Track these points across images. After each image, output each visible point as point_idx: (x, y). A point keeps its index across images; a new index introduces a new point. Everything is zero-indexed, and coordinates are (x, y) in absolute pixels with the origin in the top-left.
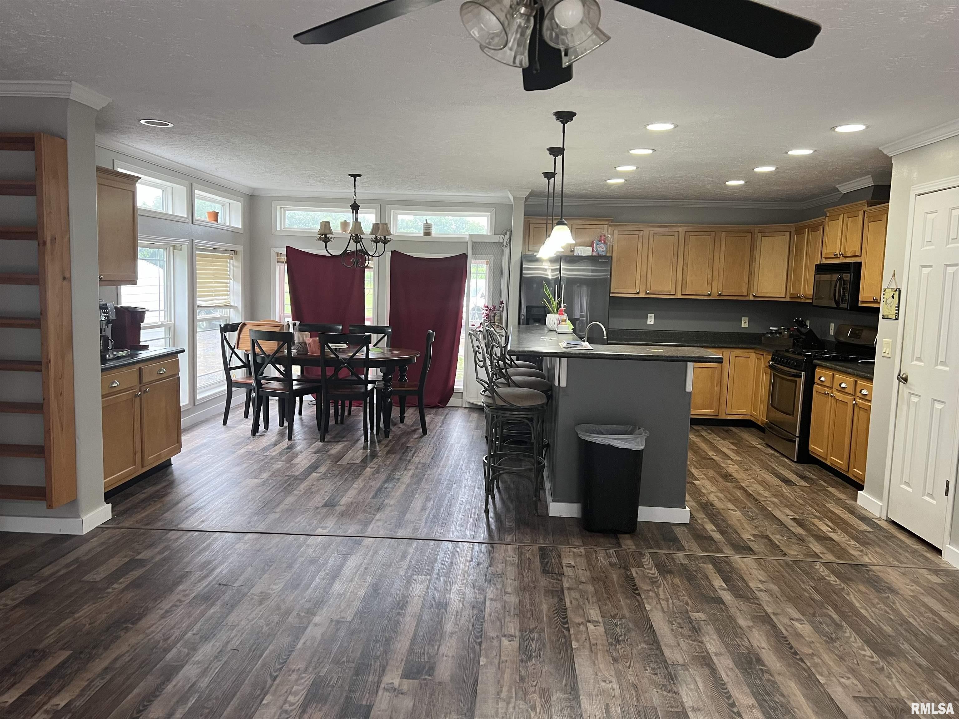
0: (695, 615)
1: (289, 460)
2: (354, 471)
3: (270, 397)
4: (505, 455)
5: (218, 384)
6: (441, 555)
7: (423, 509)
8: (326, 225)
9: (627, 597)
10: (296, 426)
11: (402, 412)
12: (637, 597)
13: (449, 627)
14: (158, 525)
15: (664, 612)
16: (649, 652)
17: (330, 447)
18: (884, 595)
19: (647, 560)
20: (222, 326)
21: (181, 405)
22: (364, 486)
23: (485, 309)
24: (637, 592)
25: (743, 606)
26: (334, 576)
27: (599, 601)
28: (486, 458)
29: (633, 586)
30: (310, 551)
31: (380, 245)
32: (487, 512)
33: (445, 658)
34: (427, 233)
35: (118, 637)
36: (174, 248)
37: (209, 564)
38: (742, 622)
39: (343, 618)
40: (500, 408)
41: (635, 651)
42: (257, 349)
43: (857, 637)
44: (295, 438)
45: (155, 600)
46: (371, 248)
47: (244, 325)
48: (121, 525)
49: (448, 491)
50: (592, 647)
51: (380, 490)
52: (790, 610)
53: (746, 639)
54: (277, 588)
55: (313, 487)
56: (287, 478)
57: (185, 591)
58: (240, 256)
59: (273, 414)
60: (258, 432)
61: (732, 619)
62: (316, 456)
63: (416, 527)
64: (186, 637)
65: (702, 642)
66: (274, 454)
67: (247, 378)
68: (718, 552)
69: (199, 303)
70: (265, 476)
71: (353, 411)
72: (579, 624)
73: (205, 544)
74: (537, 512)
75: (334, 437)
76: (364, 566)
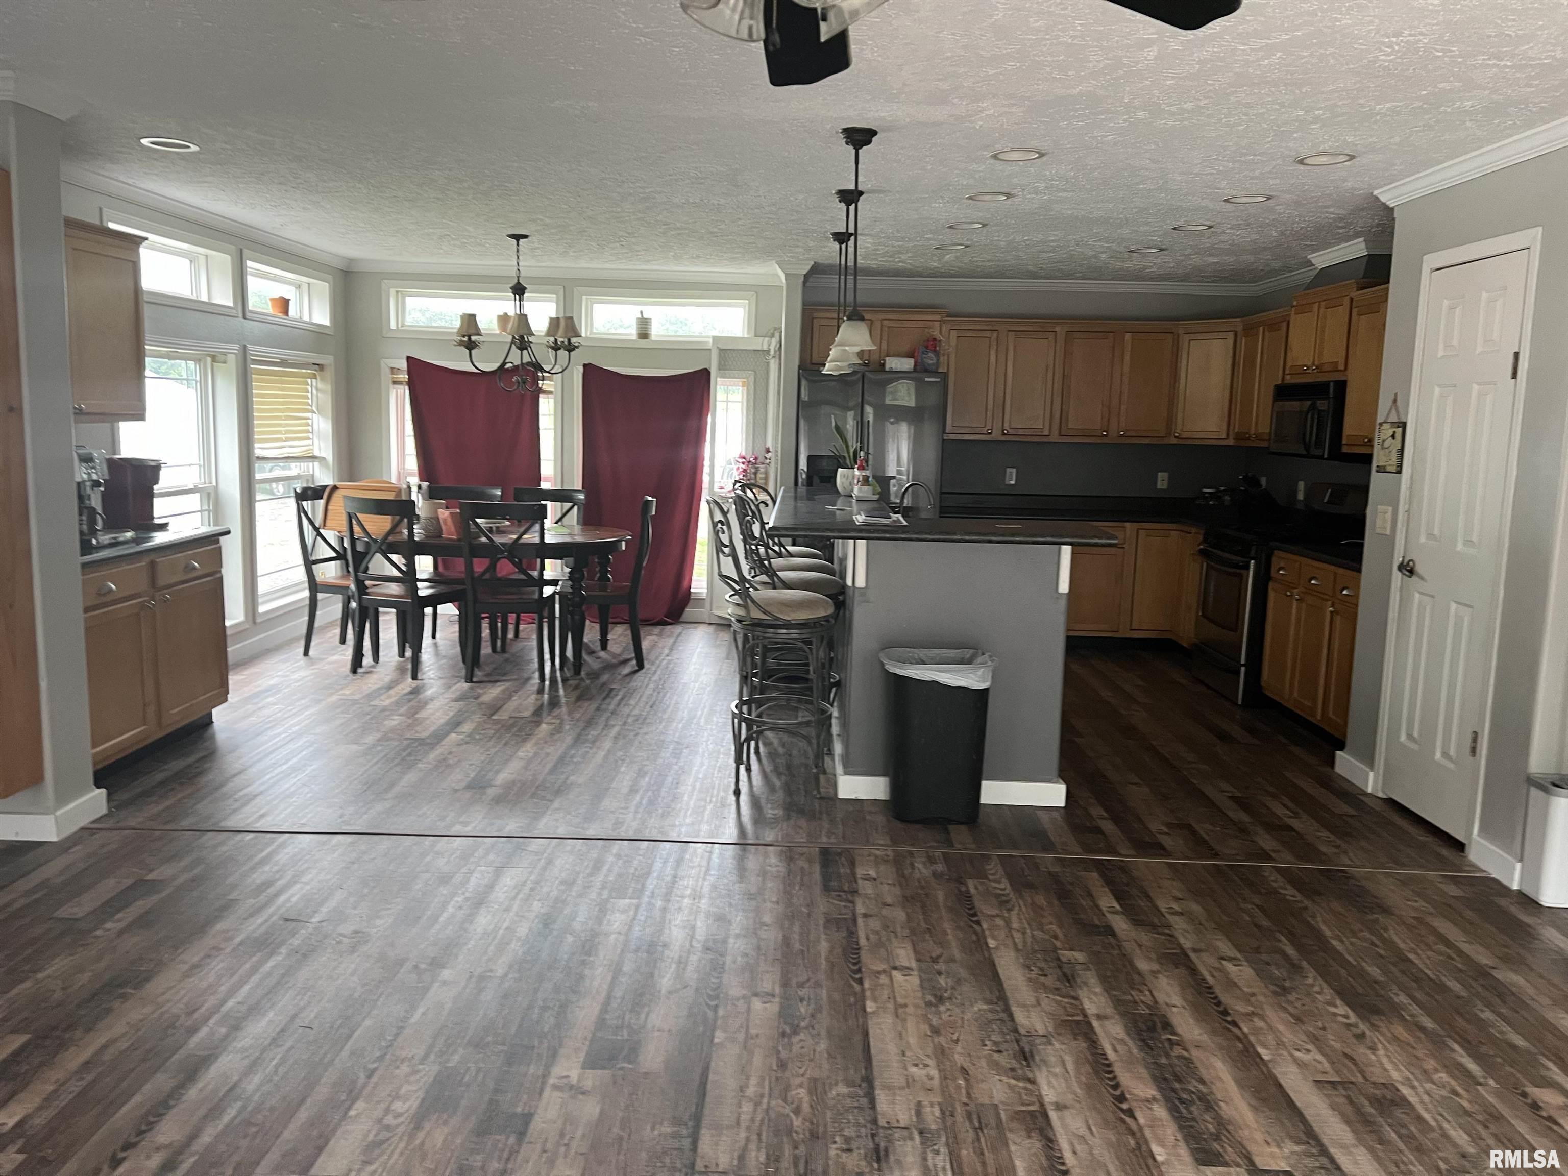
0: (1066, 955)
1: (413, 713)
2: (520, 730)
3: (381, 609)
4: (769, 700)
5: (293, 588)
6: (658, 865)
7: (633, 790)
8: (470, 320)
9: (959, 928)
10: (427, 655)
11: (604, 633)
12: (975, 926)
13: (666, 982)
14: (185, 823)
15: (1017, 950)
16: (990, 1016)
17: (480, 691)
18: (1370, 917)
19: (994, 869)
20: (298, 491)
21: (228, 623)
22: (536, 754)
23: (741, 460)
24: (975, 919)
25: (1145, 937)
26: (479, 901)
27: (914, 936)
28: (736, 707)
29: (970, 909)
30: (441, 862)
31: (562, 353)
32: (737, 793)
33: (656, 1034)
34: (644, 335)
35: (109, 1011)
36: (214, 359)
37: (268, 887)
38: (1143, 965)
39: (491, 971)
40: (757, 624)
41: (968, 1016)
42: (356, 528)
43: (1325, 986)
44: (424, 677)
45: (176, 948)
46: (547, 359)
47: (335, 488)
48: (121, 825)
49: (675, 761)
50: (899, 1010)
51: (561, 760)
52: (1219, 944)
53: (1147, 993)
54: (383, 923)
55: (450, 756)
56: (406, 742)
57: (227, 931)
58: (329, 373)
59: (388, 636)
60: (361, 666)
61: (1127, 961)
62: (457, 706)
63: (620, 820)
64: (224, 1009)
65: (1076, 998)
66: (387, 702)
67: (343, 577)
68: (1108, 853)
69: (258, 452)
70: (370, 739)
71: (523, 631)
72: (879, 972)
73: (264, 854)
74: (819, 792)
75: (488, 675)
76: (529, 885)
